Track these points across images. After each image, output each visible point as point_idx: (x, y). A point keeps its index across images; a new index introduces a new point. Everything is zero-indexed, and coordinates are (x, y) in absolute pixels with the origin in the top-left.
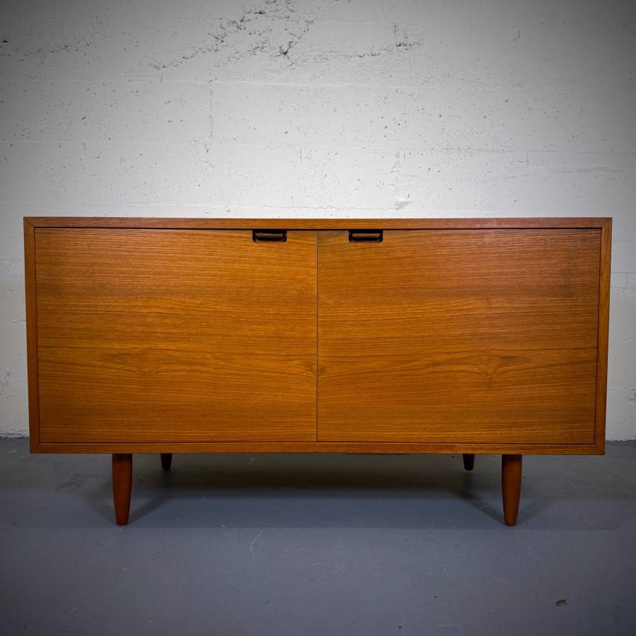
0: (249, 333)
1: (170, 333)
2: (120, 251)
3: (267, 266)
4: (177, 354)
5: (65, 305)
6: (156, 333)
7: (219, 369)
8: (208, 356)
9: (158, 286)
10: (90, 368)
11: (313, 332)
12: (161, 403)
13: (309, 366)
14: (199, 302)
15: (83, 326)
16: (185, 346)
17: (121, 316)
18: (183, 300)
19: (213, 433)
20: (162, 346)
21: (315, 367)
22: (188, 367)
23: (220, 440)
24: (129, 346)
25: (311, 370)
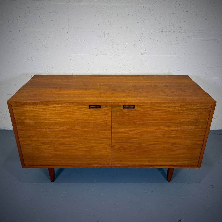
0: (89, 136)
1: (63, 136)
2: (43, 112)
3: (94, 116)
4: (65, 142)
5: (27, 128)
6: (58, 136)
7: (79, 146)
8: (76, 143)
9: (57, 122)
10: (38, 146)
11: (110, 135)
12: (62, 155)
13: (109, 145)
14: (72, 127)
15: (33, 134)
16: (68, 140)
17: (46, 131)
18: (66, 126)
19: (79, 163)
20: (60, 140)
21: (111, 145)
22: (69, 146)
23: (81, 164)
24: (50, 140)
25: (109, 146)
